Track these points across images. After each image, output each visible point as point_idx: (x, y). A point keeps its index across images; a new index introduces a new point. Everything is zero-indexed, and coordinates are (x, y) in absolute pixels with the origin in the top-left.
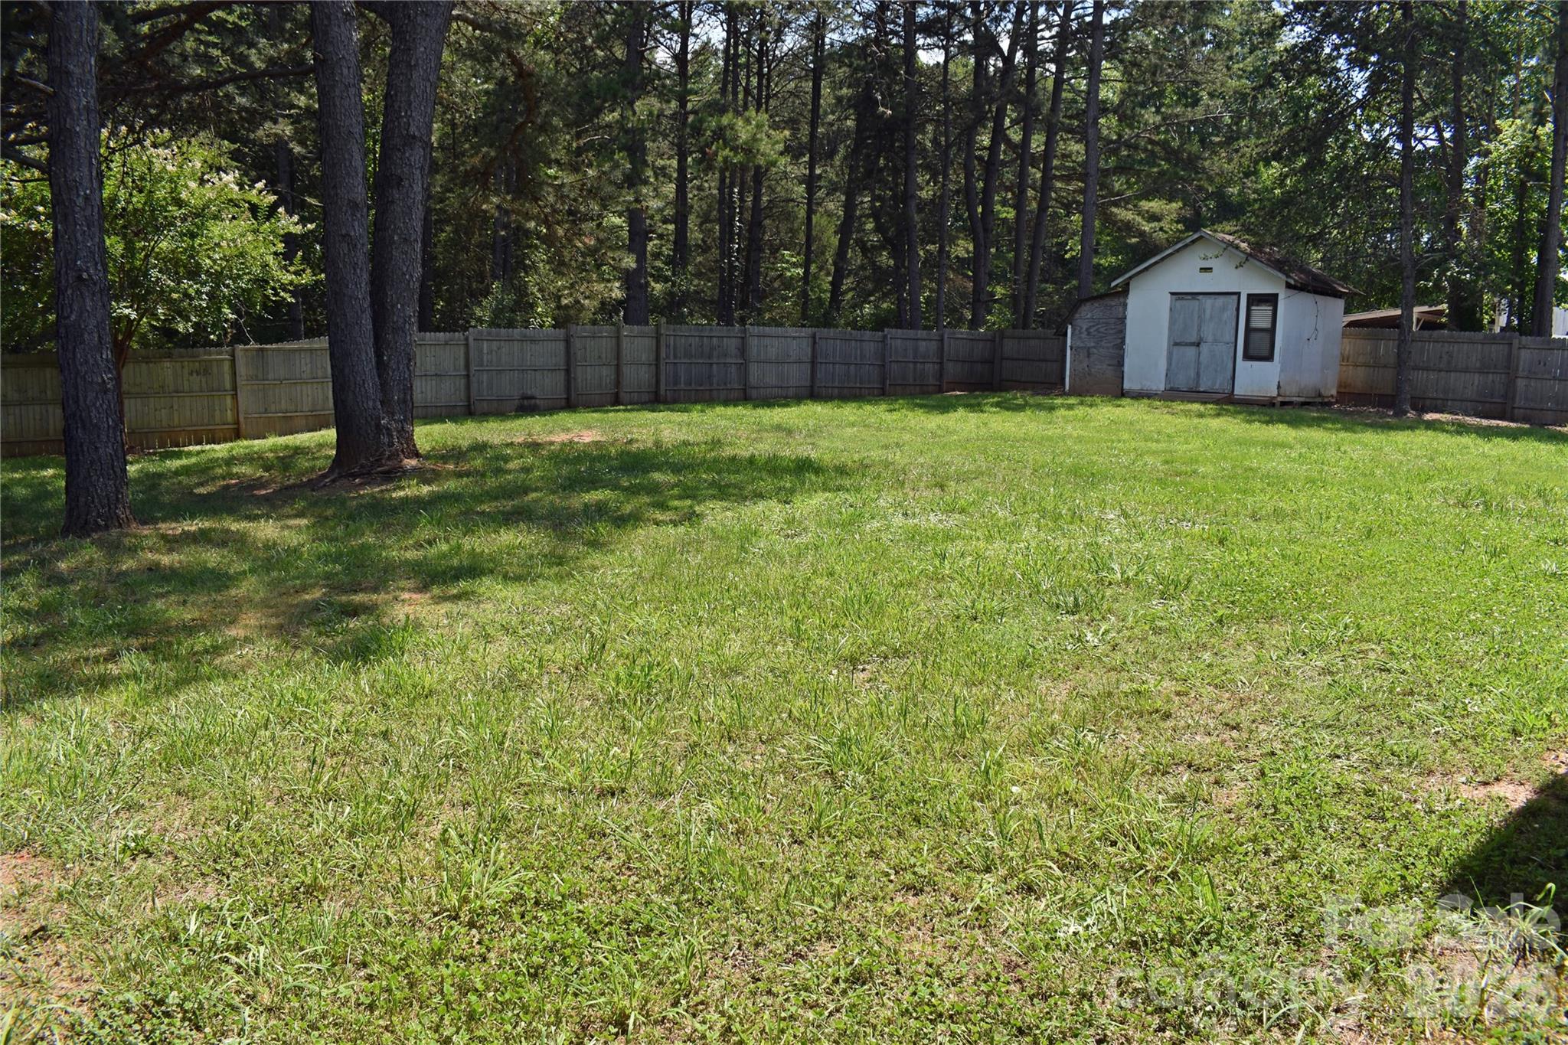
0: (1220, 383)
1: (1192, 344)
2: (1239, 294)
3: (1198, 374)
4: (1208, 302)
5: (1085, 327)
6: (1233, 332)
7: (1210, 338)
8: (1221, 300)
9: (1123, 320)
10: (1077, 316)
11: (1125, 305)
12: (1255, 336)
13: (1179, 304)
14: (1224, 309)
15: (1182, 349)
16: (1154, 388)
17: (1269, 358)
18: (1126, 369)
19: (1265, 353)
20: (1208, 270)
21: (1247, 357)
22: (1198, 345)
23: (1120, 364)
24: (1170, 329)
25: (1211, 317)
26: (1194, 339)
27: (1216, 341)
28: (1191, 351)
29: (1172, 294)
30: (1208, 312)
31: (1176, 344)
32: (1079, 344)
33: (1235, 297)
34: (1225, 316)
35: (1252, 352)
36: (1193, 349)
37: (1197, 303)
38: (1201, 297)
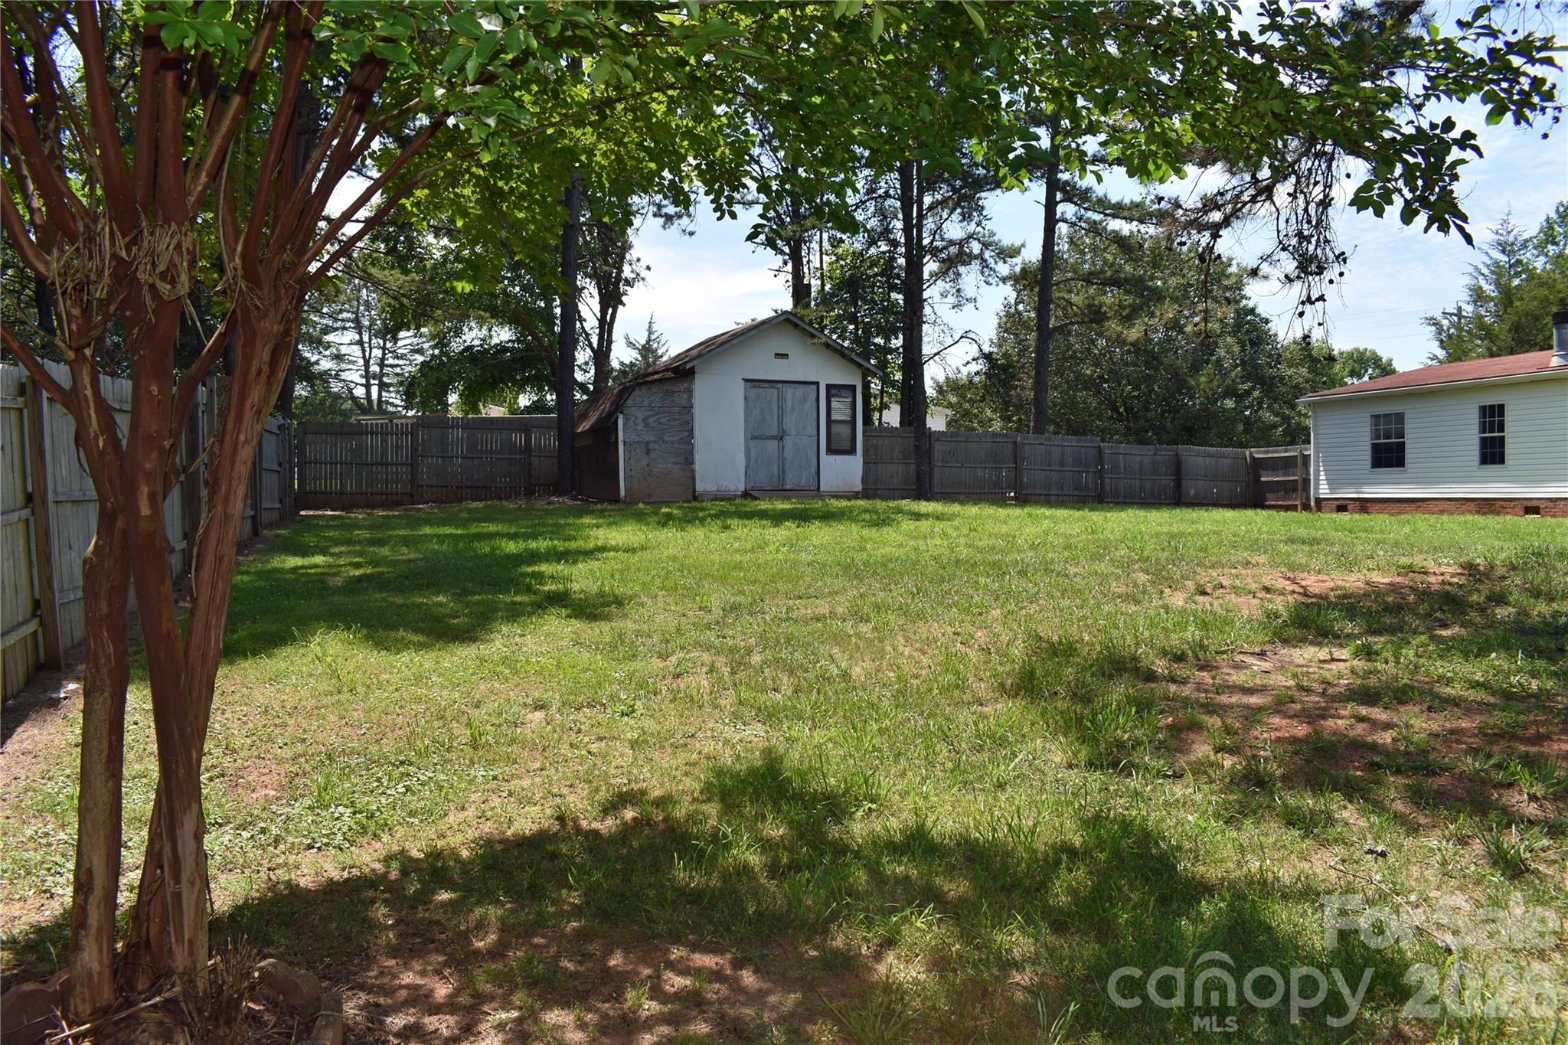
0: (805, 479)
1: (773, 438)
2: (817, 384)
3: (783, 471)
4: (789, 391)
5: (641, 416)
6: (815, 424)
7: (793, 431)
8: (801, 389)
9: (689, 408)
10: (629, 402)
11: (690, 392)
12: (835, 429)
13: (753, 392)
14: (804, 400)
15: (761, 443)
16: (733, 488)
17: (852, 451)
18: (697, 467)
19: (847, 446)
20: (784, 356)
21: (831, 451)
22: (781, 438)
23: (688, 460)
24: (746, 420)
25: (793, 408)
26: (774, 432)
27: (798, 434)
28: (772, 446)
29: (746, 381)
30: (789, 403)
31: (754, 438)
32: (634, 437)
33: (814, 387)
34: (806, 407)
35: (834, 446)
36: (775, 443)
37: (775, 392)
38: (779, 386)
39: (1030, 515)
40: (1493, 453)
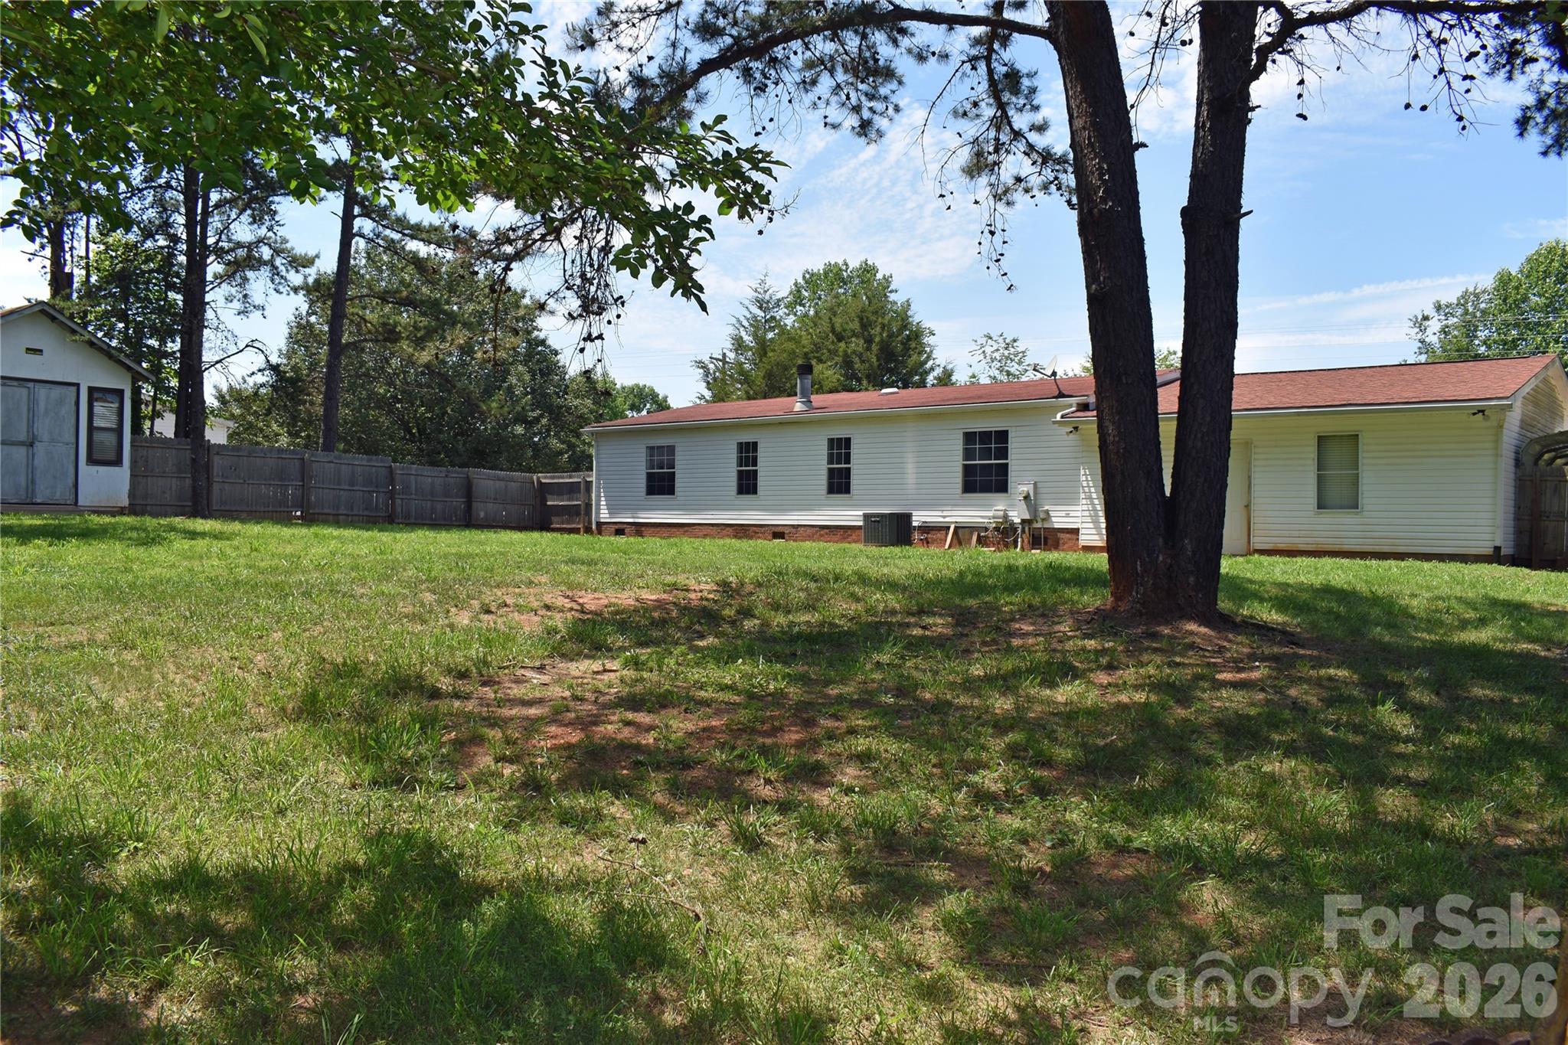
0: (61, 493)
1: (22, 444)
2: (78, 385)
3: (33, 482)
4: (42, 392)
6: (73, 430)
7: (46, 437)
8: (58, 390)
12: (98, 437)
14: (60, 402)
17: (118, 462)
19: (112, 456)
20: (39, 352)
21: (92, 461)
22: (31, 445)
25: (46, 409)
26: (23, 437)
27: (52, 441)
28: (20, 453)
30: (42, 405)
33: (74, 389)
34: (63, 411)
35: (96, 456)
36: (23, 450)
37: (24, 391)
38: (31, 385)
39: (316, 535)
40: (747, 484)
